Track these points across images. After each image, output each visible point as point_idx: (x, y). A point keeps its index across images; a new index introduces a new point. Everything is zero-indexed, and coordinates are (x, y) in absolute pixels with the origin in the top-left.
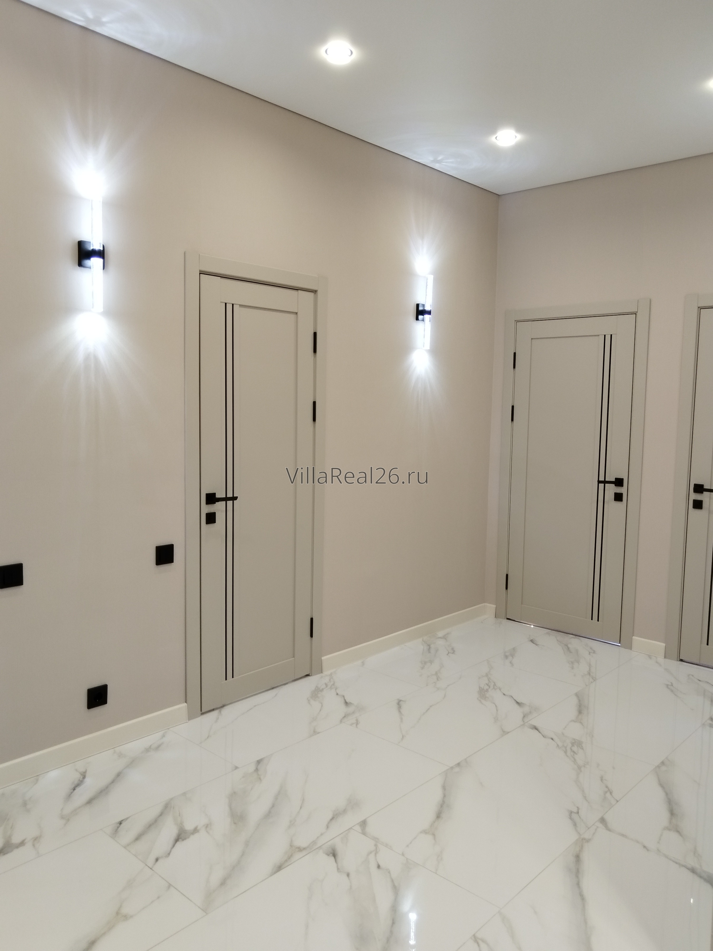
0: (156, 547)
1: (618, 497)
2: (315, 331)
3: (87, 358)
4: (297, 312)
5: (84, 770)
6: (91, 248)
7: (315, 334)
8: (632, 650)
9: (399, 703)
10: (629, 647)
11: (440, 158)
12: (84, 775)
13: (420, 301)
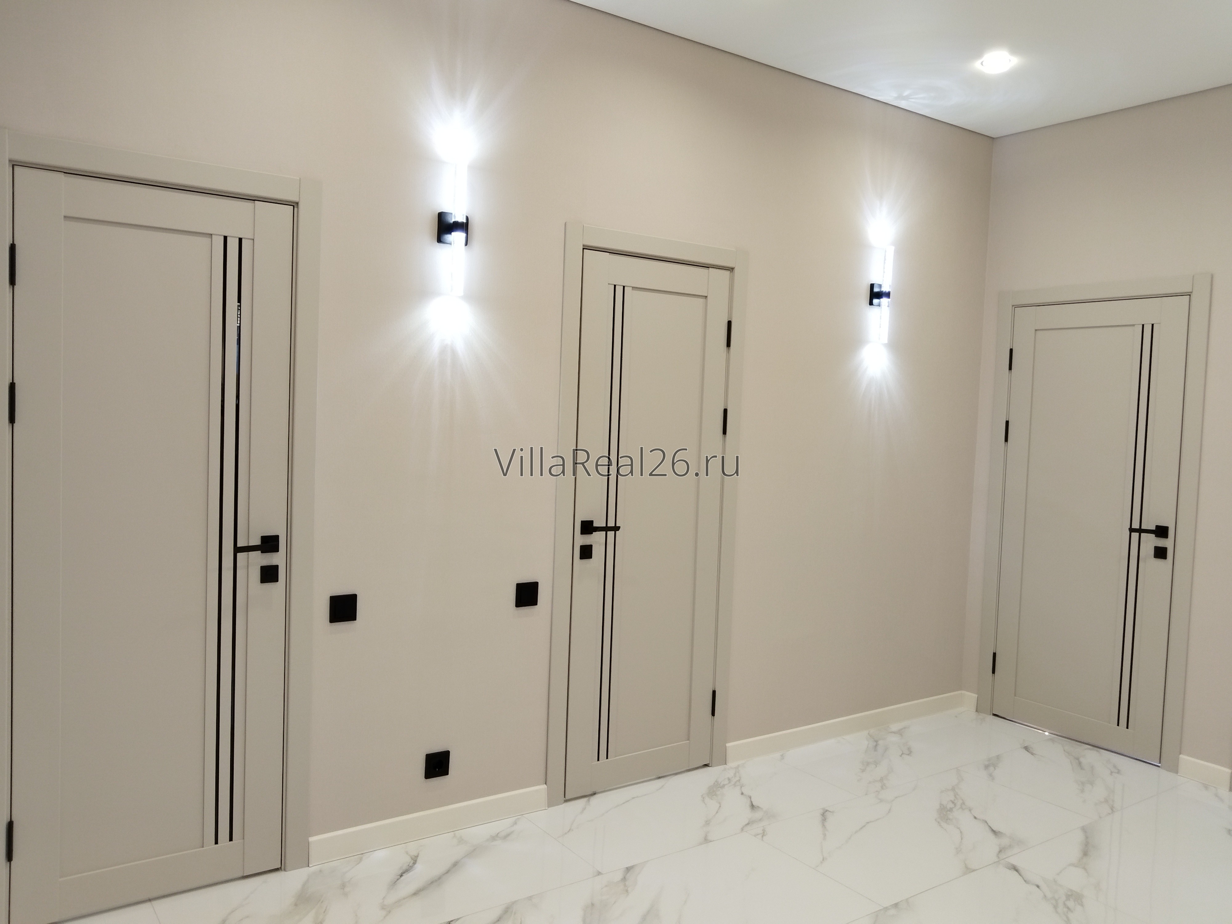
0: (517, 584)
1: (1160, 553)
2: (729, 320)
3: (443, 350)
4: (706, 295)
5: (416, 854)
6: (453, 220)
7: (729, 323)
8: (1178, 774)
9: (824, 815)
10: (1174, 769)
11: (906, 93)
12: (415, 860)
13: (875, 280)
